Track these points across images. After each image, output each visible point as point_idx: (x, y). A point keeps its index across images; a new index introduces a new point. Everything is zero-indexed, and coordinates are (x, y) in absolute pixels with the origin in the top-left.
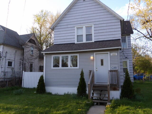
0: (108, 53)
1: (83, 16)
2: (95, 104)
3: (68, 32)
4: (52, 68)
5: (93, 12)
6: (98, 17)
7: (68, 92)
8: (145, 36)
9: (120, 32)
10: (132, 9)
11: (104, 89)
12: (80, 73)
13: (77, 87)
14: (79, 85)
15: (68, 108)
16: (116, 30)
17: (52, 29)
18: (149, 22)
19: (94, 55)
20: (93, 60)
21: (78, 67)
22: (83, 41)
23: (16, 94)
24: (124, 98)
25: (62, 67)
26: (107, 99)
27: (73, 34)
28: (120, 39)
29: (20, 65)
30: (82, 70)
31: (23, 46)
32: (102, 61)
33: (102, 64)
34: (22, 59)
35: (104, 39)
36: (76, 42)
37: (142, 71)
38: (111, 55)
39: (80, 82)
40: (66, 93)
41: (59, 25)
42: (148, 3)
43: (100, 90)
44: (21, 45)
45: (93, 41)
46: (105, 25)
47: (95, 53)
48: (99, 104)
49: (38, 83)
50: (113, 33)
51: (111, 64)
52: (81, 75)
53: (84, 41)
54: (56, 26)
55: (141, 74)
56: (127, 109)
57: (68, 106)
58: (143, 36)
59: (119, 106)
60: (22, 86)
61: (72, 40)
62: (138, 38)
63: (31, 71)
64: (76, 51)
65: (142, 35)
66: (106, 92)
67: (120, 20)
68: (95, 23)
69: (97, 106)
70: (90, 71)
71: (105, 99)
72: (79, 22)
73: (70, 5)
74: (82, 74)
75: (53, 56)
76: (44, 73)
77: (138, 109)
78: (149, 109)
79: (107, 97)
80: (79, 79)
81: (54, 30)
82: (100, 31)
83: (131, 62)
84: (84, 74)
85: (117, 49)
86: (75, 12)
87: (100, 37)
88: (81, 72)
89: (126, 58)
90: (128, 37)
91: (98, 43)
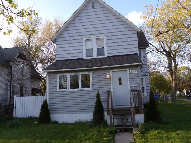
0: (127, 70)
1: (92, 26)
2: (119, 131)
3: (74, 45)
4: (58, 90)
5: (104, 21)
6: (111, 28)
7: (80, 120)
8: (157, 50)
9: (137, 46)
10: (145, 18)
11: (126, 113)
12: (96, 96)
13: (93, 112)
14: (95, 109)
15: (91, 138)
16: (132, 43)
17: (53, 41)
18: (163, 33)
19: (110, 73)
20: (110, 79)
21: (91, 88)
22: (93, 56)
23: (11, 127)
24: (150, 121)
25: (71, 88)
26: (131, 124)
27: (81, 48)
28: (137, 54)
29: (7, 88)
30: (98, 91)
31: (10, 63)
32: (120, 80)
33: (120, 84)
34: (10, 80)
35: (119, 53)
36: (85, 58)
37: (157, 90)
38: (131, 72)
39: (96, 106)
40: (78, 120)
41: (62, 36)
42: (161, 12)
43: (121, 114)
44: (8, 62)
45: (106, 56)
46: (119, 37)
47: (111, 71)
48: (123, 131)
49: (41, 110)
50: (129, 47)
51: (131, 83)
52: (96, 97)
53: (95, 56)
54: (58, 38)
55: (156, 94)
56: (159, 133)
57: (89, 136)
58: (155, 50)
59: (148, 130)
60: (14, 116)
61: (80, 54)
62: (150, 52)
63: (22, 95)
64: (88, 68)
65: (154, 48)
66: (128, 116)
67: (137, 31)
68: (107, 35)
69: (121, 133)
70: (108, 92)
71: (127, 124)
72: (88, 33)
73: (76, 12)
74: (98, 96)
75: (58, 75)
76: (46, 97)
77: (170, 133)
78: (181, 132)
79: (130, 122)
80: (95, 103)
81: (56, 42)
82: (114, 44)
83: (147, 80)
84: (101, 95)
85: (138, 66)
86: (82, 21)
87: (114, 51)
88: (96, 94)
89: (144, 75)
90: (143, 51)
91: (112, 58)
